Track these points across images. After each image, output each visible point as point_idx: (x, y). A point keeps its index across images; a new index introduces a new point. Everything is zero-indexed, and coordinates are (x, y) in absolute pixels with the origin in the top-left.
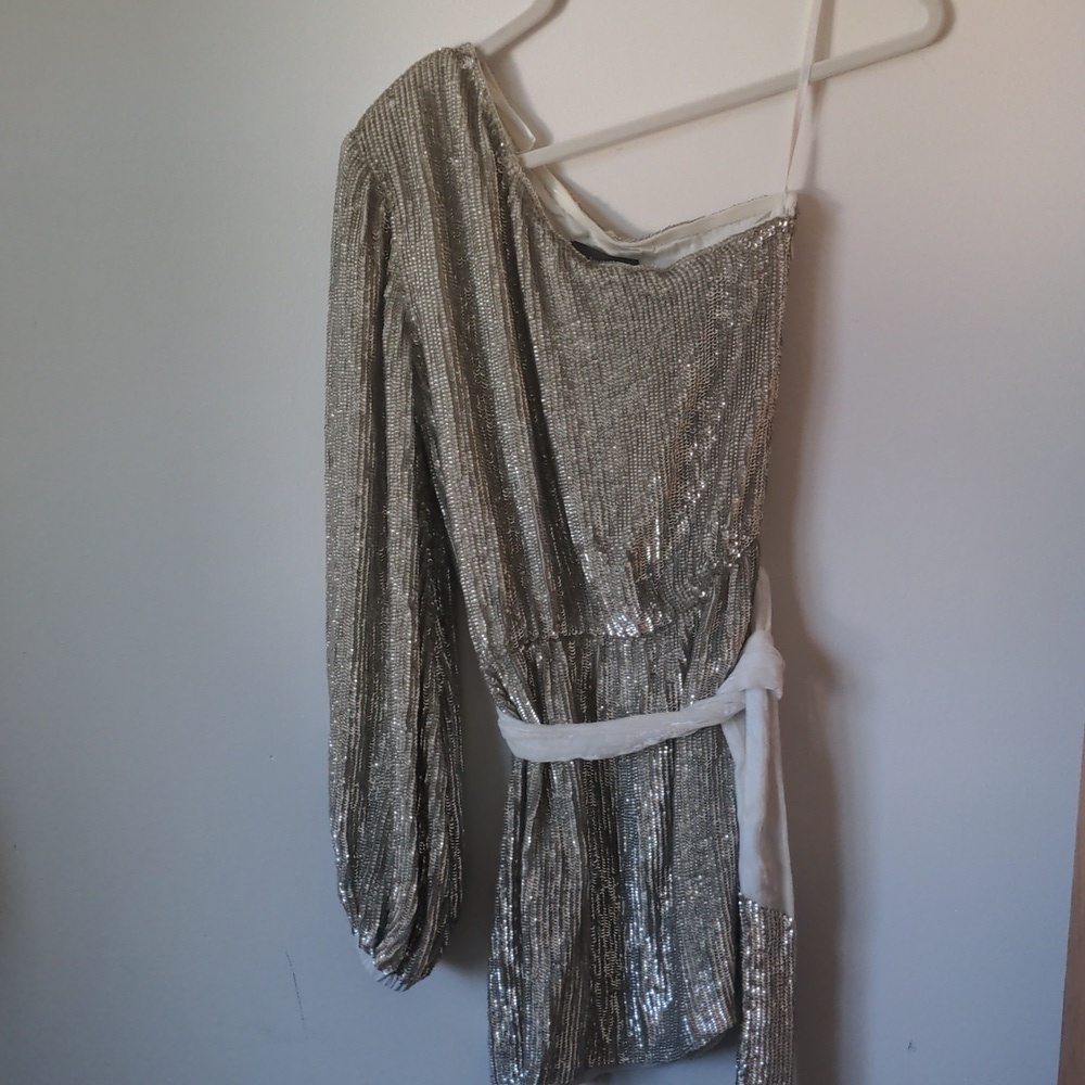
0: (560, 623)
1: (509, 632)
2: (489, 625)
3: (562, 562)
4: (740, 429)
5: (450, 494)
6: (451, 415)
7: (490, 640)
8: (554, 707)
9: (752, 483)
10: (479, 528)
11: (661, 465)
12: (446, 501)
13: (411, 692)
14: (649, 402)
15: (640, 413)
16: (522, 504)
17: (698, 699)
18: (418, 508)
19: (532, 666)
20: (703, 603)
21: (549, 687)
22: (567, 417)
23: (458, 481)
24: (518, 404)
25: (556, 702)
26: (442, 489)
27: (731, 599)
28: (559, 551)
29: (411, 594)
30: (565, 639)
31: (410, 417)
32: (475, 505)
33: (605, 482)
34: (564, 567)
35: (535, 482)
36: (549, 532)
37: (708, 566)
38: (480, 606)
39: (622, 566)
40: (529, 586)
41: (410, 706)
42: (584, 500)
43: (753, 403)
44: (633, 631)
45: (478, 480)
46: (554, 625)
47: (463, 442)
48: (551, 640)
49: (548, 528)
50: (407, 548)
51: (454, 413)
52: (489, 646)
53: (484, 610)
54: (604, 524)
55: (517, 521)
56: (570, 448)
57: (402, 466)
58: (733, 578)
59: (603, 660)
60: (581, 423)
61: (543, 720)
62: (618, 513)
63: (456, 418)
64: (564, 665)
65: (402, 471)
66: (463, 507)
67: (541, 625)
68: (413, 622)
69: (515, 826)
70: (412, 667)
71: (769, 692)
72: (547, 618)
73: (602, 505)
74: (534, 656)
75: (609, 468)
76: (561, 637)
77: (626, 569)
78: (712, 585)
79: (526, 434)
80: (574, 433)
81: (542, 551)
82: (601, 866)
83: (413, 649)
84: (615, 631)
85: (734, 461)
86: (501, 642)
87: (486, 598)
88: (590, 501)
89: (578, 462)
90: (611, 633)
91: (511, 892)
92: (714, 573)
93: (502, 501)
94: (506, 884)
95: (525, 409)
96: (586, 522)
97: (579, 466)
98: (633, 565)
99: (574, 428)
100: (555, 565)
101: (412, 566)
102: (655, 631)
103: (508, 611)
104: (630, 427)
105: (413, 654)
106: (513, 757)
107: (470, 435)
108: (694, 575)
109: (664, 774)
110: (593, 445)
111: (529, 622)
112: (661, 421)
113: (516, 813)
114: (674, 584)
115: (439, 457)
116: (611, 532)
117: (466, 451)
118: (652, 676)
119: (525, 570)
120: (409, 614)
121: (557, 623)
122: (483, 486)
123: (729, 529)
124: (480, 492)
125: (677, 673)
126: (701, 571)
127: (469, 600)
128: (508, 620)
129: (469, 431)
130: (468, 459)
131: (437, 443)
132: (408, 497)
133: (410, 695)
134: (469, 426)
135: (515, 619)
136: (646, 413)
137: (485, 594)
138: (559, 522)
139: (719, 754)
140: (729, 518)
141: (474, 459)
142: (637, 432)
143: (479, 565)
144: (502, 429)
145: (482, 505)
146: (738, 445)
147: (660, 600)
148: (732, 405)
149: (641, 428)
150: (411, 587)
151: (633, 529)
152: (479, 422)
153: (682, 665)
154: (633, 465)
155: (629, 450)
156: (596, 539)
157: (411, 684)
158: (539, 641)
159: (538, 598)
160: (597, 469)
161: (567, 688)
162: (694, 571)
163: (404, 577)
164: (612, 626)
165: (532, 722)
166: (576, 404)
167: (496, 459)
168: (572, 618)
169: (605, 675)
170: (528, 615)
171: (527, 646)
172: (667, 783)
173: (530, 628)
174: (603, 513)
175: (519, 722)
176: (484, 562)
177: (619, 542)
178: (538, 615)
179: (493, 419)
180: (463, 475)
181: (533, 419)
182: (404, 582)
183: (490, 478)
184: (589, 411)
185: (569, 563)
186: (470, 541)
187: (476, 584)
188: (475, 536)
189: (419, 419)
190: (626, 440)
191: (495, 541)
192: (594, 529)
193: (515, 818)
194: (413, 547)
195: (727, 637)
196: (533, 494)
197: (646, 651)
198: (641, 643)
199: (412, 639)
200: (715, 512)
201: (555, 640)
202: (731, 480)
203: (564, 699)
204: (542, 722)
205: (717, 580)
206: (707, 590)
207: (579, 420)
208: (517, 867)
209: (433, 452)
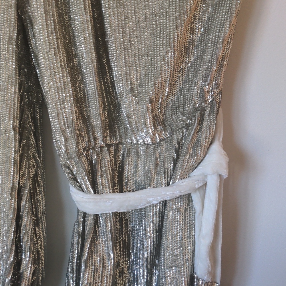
0: (106, 137)
1: (78, 144)
2: (66, 140)
3: (108, 102)
4: (220, 25)
5: (41, 61)
6: (42, 9)
7: (67, 149)
8: (102, 184)
9: (223, 58)
10: (60, 82)
11: (174, 46)
12: (38, 64)
13: (14, 177)
14: (169, 6)
15: (163, 13)
16: (86, 69)
17: (181, 178)
18: (19, 69)
19: (90, 162)
20: (187, 126)
21: (99, 173)
22: (118, 13)
23: (47, 52)
24: (85, 5)
25: (103, 181)
26: (36, 57)
27: (205, 124)
28: (107, 96)
29: (14, 122)
30: (108, 146)
31: (13, 9)
32: (58, 68)
33: (139, 55)
34: (109, 105)
35: (94, 55)
36: (101, 85)
37: (193, 106)
38: (61, 129)
39: (146, 106)
40: (89, 117)
41: (13, 185)
42: (126, 66)
43: (231, 8)
44: (148, 141)
45: (59, 52)
46: (103, 139)
47: (50, 27)
48: (101, 147)
49: (100, 82)
50: (11, 94)
51: (44, 8)
52: (66, 151)
53: (63, 132)
54: (137, 80)
55: (82, 78)
56: (119, 33)
57: (8, 41)
58: (207, 113)
59: (128, 156)
60: (127, 18)
61: (96, 191)
62: (145, 75)
63: (46, 11)
64: (108, 161)
65: (8, 45)
66: (50, 69)
67: (95, 139)
68: (15, 138)
69: (78, 244)
70: (14, 164)
71: (220, 176)
72: (99, 135)
73: (136, 70)
74: (92, 156)
75: (142, 46)
76: (107, 145)
77: (147, 108)
78: (195, 116)
79: (89, 24)
80: (122, 24)
81: (97, 97)
82: (120, 257)
83: (15, 153)
84: (138, 141)
85: (215, 44)
86: (73, 150)
87: (64, 124)
88: (129, 66)
89: (123, 42)
90: (135, 142)
91: (75, 276)
92: (196, 110)
93: (73, 66)
94: (72, 272)
95: (89, 8)
96: (127, 79)
97: (124, 45)
98: (152, 106)
99: (122, 21)
100: (104, 104)
101: (14, 104)
102: (160, 141)
103: (77, 132)
104: (156, 21)
105: (15, 156)
106: (78, 210)
107: (54, 22)
108: (184, 110)
109: (159, 215)
110: (133, 32)
111: (89, 138)
112: (176, 17)
113: (79, 238)
114: (172, 115)
115: (34, 37)
116: (140, 85)
117: (52, 33)
118: (157, 165)
119: (87, 107)
120: (13, 133)
121: (104, 138)
122: (63, 57)
123: (208, 85)
124: (61, 60)
125: (171, 163)
126: (189, 108)
127: (54, 125)
128: (78, 137)
129: (54, 20)
130: (53, 39)
131: (33, 28)
132: (12, 62)
133: (13, 179)
134: (53, 17)
135: (81, 135)
136: (166, 13)
137: (64, 122)
138: (107, 79)
139: (188, 205)
140: (209, 78)
141: (57, 38)
142: (160, 25)
143: (60, 105)
144: (74, 21)
145: (62, 68)
146: (218, 35)
147: (163, 124)
148: (215, 10)
149: (163, 22)
150: (14, 117)
151: (154, 84)
152: (60, 15)
153: (174, 159)
154: (157, 45)
155: (155, 36)
156: (132, 89)
157: (14, 173)
158: (94, 148)
159: (94, 124)
160: (135, 46)
161: (109, 173)
162: (184, 108)
163: (9, 111)
164: (136, 138)
165: (90, 193)
166: (124, 5)
167: (70, 39)
168: (113, 133)
169: (129, 164)
170: (88, 134)
171: (88, 151)
172: (160, 219)
173: (89, 141)
174: (137, 74)
175: (82, 193)
176: (63, 103)
177: (145, 92)
178: (94, 133)
179: (69, 14)
180: (50, 48)
181: (94, 15)
182: (9, 114)
183: (67, 52)
184: (131, 10)
185: (112, 103)
186: (55, 90)
187: (58, 115)
188: (58, 87)
189: (21, 12)
190: (153, 30)
191: (70, 90)
192: (131, 83)
193: (78, 240)
194: (15, 92)
195: (201, 145)
196: (93, 62)
197: (155, 152)
198: (151, 147)
199: (15, 147)
200: (201, 74)
201: (103, 147)
202: (212, 56)
203: (108, 179)
204: (95, 193)
205: (198, 114)
206: (191, 119)
207: (125, 16)
208: (79, 265)
209: (30, 34)
